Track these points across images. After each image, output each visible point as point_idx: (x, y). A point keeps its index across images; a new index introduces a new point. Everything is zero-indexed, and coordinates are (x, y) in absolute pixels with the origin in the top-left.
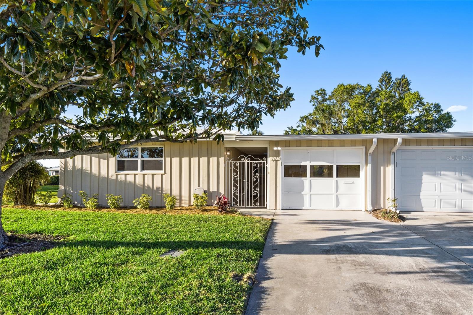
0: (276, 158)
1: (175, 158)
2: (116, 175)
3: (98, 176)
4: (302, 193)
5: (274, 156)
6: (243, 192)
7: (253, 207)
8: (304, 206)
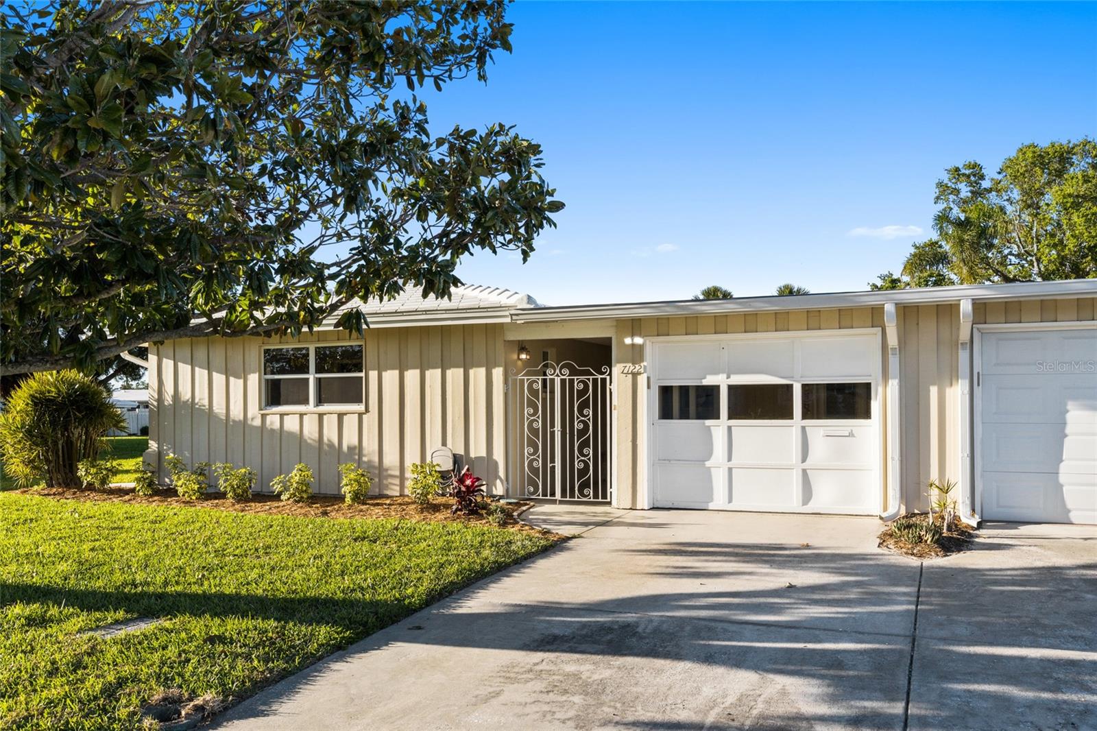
0: (632, 368)
1: (389, 372)
2: (262, 415)
3: (224, 418)
4: (708, 464)
5: (628, 362)
6: (553, 461)
7: (576, 499)
8: (712, 500)
